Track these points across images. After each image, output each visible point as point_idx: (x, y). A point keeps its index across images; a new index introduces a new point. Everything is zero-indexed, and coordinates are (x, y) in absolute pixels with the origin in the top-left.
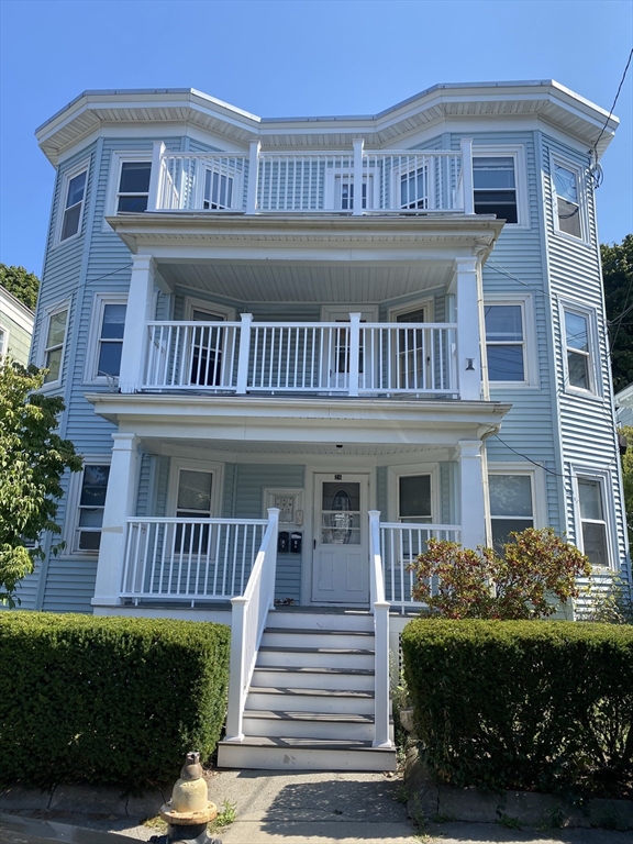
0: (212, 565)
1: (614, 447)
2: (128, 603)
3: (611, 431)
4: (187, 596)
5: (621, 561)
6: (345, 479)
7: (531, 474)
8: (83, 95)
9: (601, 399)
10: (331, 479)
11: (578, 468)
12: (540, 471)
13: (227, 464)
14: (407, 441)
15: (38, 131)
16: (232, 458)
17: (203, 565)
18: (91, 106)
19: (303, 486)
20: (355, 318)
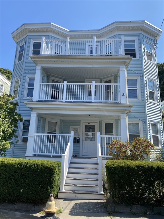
0: (57, 146)
1: (161, 116)
2: (35, 156)
3: (160, 112)
4: (50, 154)
5: (163, 145)
6: (91, 124)
7: (139, 123)
8: (24, 24)
9: (157, 103)
10: (87, 124)
11: (151, 121)
12: (141, 122)
13: (60, 120)
14: (107, 114)
15: (12, 34)
16: (62, 118)
17: (54, 146)
18: (26, 27)
19: (80, 126)
20: (94, 82)
